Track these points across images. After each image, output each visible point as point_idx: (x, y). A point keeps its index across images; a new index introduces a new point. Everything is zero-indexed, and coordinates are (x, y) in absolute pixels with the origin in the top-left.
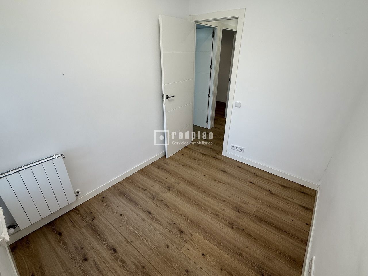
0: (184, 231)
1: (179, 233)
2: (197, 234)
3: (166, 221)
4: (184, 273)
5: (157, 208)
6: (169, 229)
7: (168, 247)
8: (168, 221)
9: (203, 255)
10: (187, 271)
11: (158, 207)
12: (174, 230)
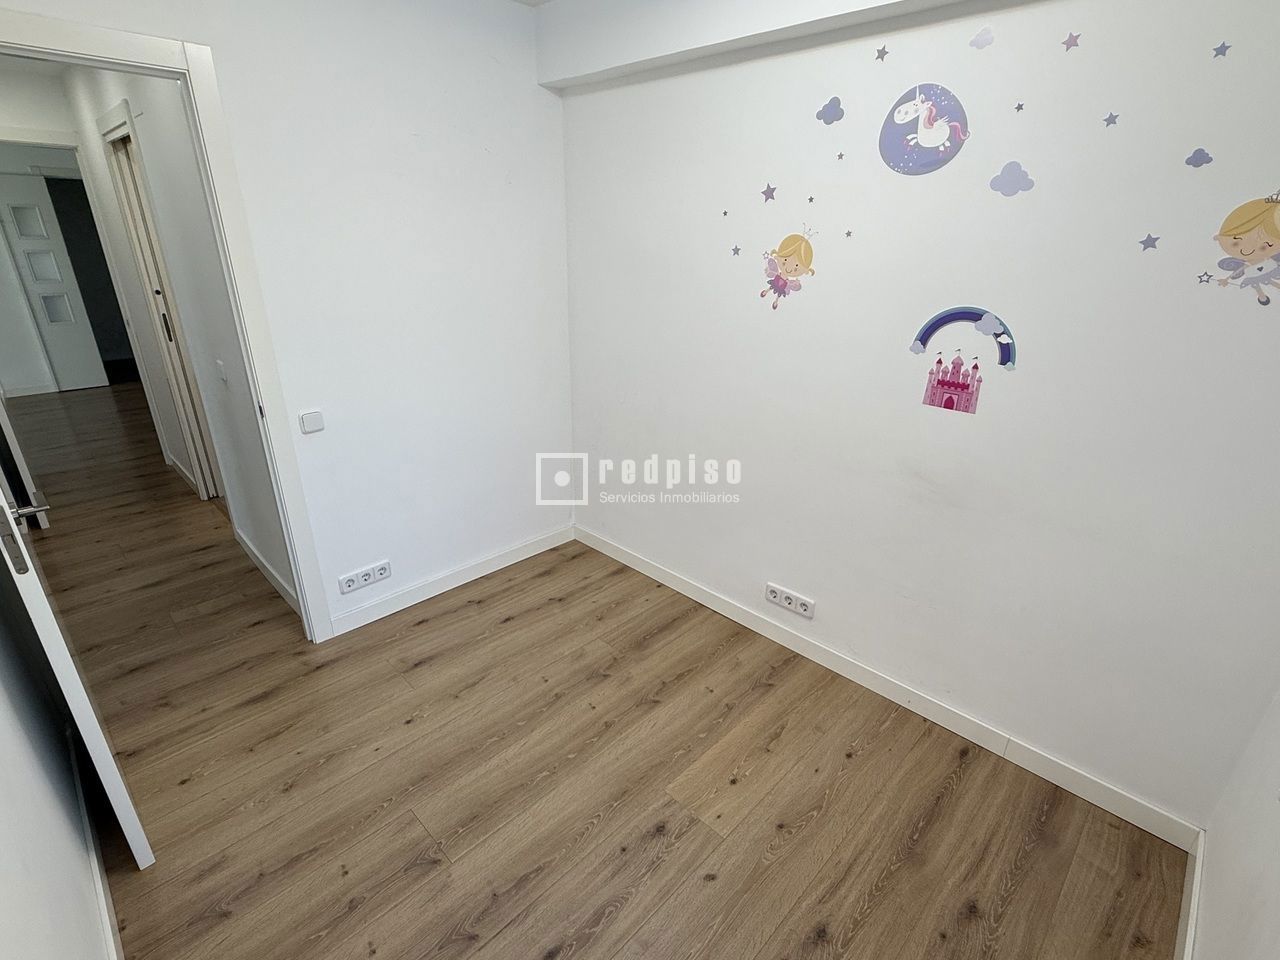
0: (655, 821)
1: (665, 840)
2: (671, 786)
3: (606, 882)
4: (787, 836)
5: (530, 921)
6: (644, 871)
7: (711, 877)
8: (607, 872)
9: (733, 782)
10: (781, 827)
11: (526, 913)
12: (652, 854)
